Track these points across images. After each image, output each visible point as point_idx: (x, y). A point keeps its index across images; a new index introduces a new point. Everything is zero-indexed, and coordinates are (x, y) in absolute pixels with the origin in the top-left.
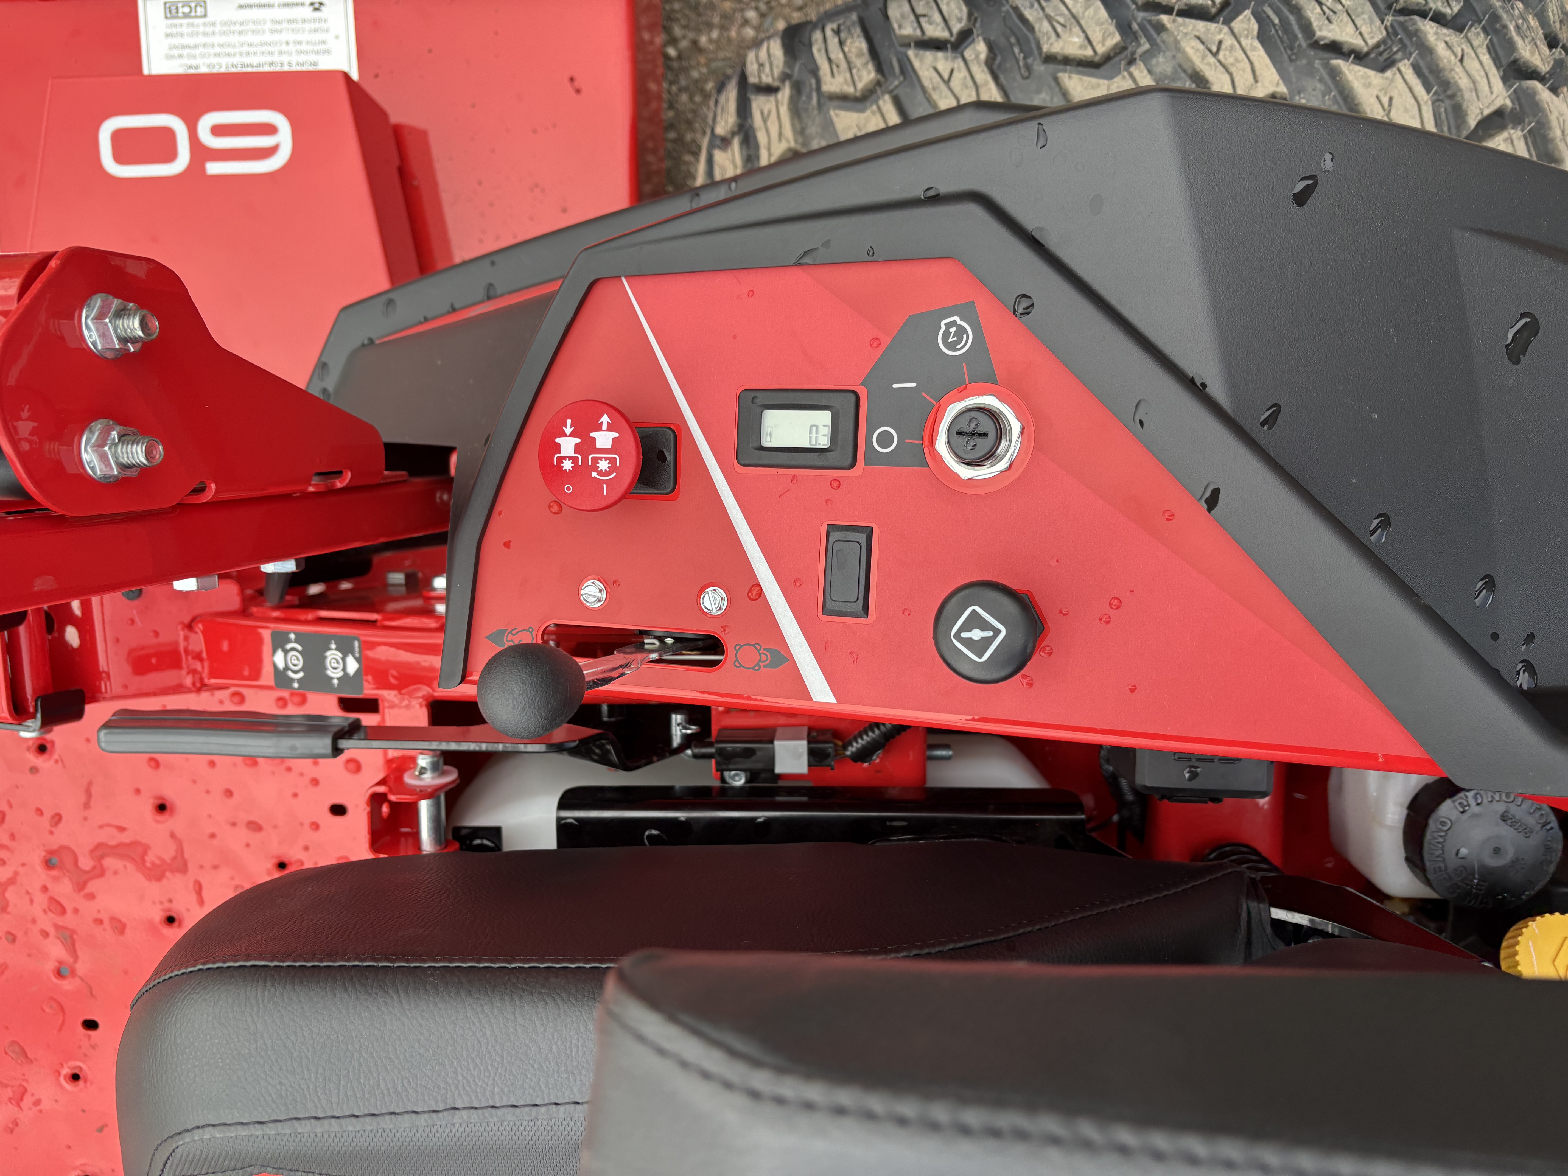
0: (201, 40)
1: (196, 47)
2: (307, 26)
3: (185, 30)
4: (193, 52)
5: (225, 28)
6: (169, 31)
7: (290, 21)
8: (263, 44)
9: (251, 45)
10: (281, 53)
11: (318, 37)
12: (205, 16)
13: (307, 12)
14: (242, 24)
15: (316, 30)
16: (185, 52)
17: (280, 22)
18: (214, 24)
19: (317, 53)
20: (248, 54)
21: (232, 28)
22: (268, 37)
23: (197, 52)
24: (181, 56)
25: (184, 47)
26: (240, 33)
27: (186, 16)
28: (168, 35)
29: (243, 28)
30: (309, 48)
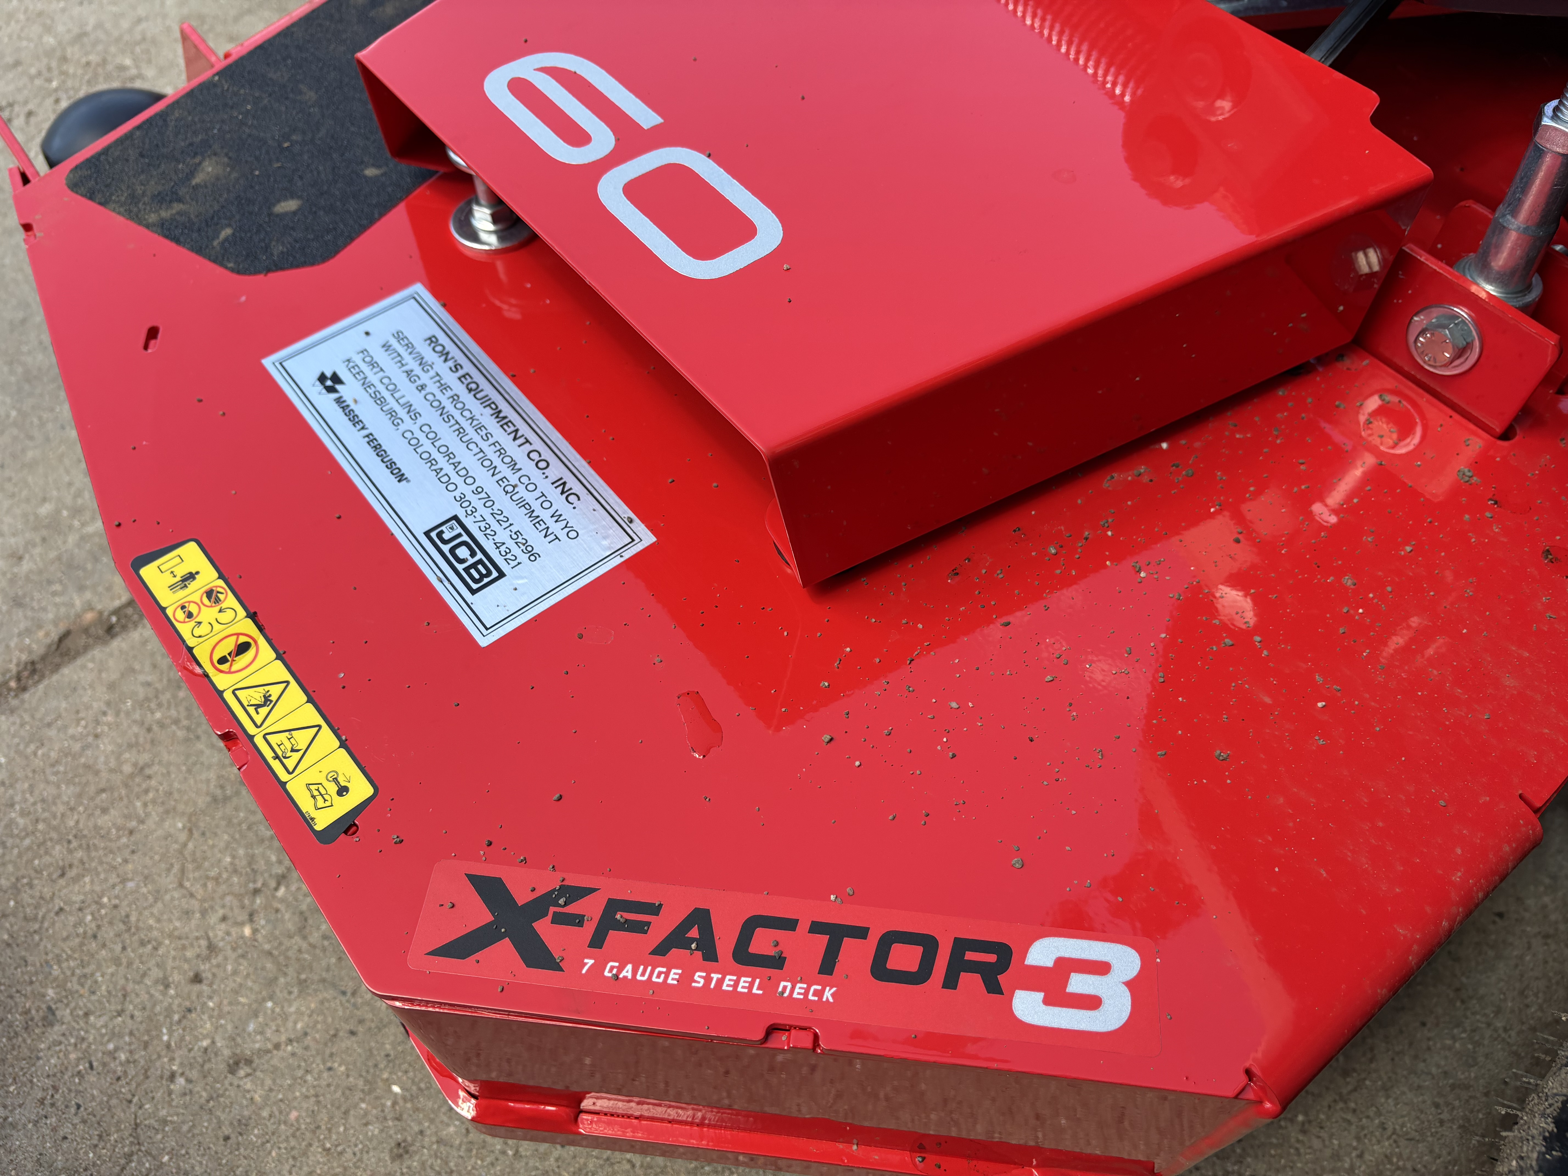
0: (503, 502)
1: (523, 504)
2: (373, 378)
3: (503, 535)
4: (536, 505)
5: (455, 478)
6: (523, 558)
7: (380, 401)
8: (446, 417)
9: (461, 431)
10: (444, 388)
11: (381, 357)
12: (455, 518)
13: (349, 390)
14: (431, 461)
15: (373, 364)
16: (545, 515)
17: (392, 414)
18: (462, 499)
19: (409, 346)
20: (479, 428)
21: (449, 469)
22: (429, 416)
23: (530, 498)
24: (557, 517)
25: (537, 521)
26: (449, 455)
27: (474, 546)
28: (533, 555)
29: (435, 455)
30: (408, 358)
